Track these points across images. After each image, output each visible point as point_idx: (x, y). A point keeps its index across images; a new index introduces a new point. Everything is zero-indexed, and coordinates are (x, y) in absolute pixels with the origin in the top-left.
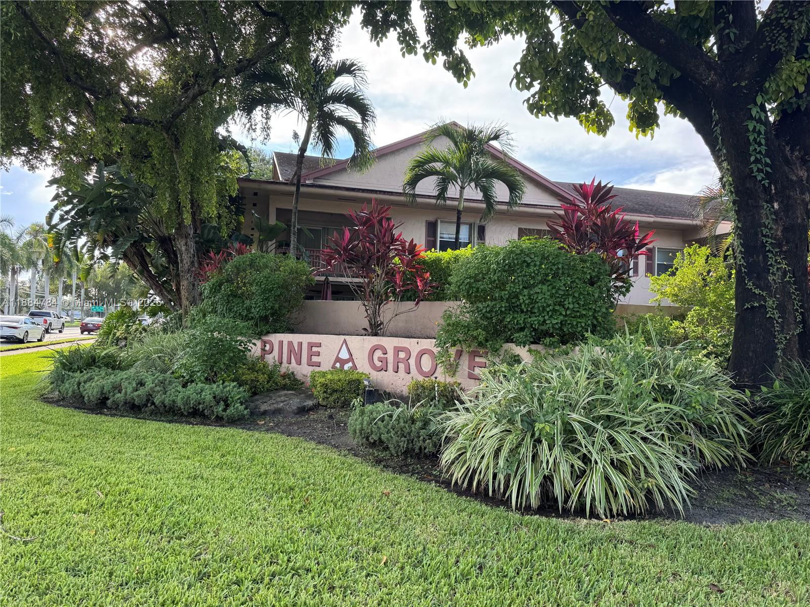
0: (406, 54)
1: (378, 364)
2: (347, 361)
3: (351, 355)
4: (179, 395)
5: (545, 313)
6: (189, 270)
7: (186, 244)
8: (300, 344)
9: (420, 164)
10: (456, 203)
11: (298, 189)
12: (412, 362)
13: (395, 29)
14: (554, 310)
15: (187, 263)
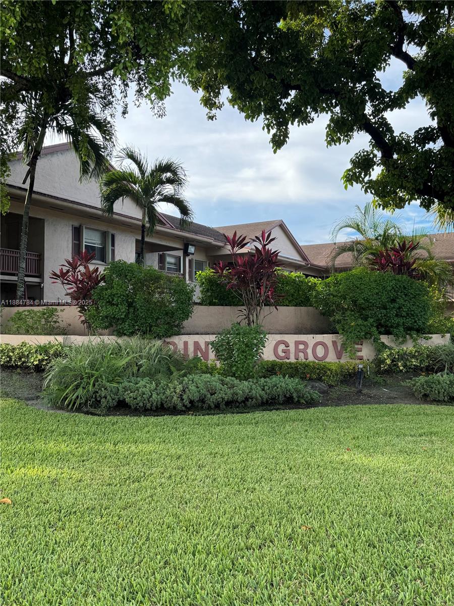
1: (282, 354)
12: (309, 351)
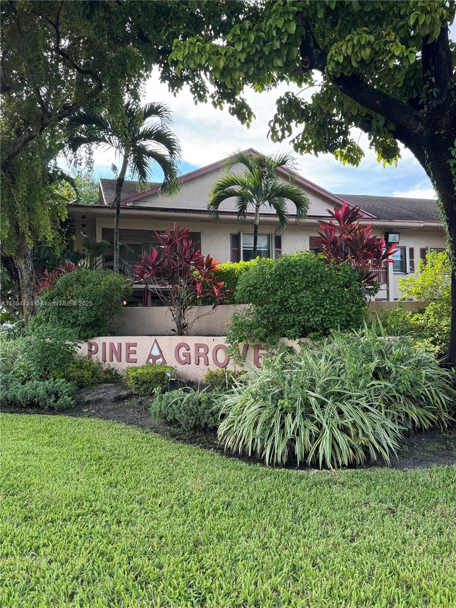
0: (198, 102)
1: (183, 358)
2: (158, 357)
3: (161, 352)
4: (19, 391)
5: (309, 312)
6: (28, 285)
7: (25, 262)
8: (120, 345)
9: (222, 187)
10: (254, 218)
11: (118, 212)
12: (210, 355)
13: (188, 83)
14: (316, 310)
15: (27, 279)
